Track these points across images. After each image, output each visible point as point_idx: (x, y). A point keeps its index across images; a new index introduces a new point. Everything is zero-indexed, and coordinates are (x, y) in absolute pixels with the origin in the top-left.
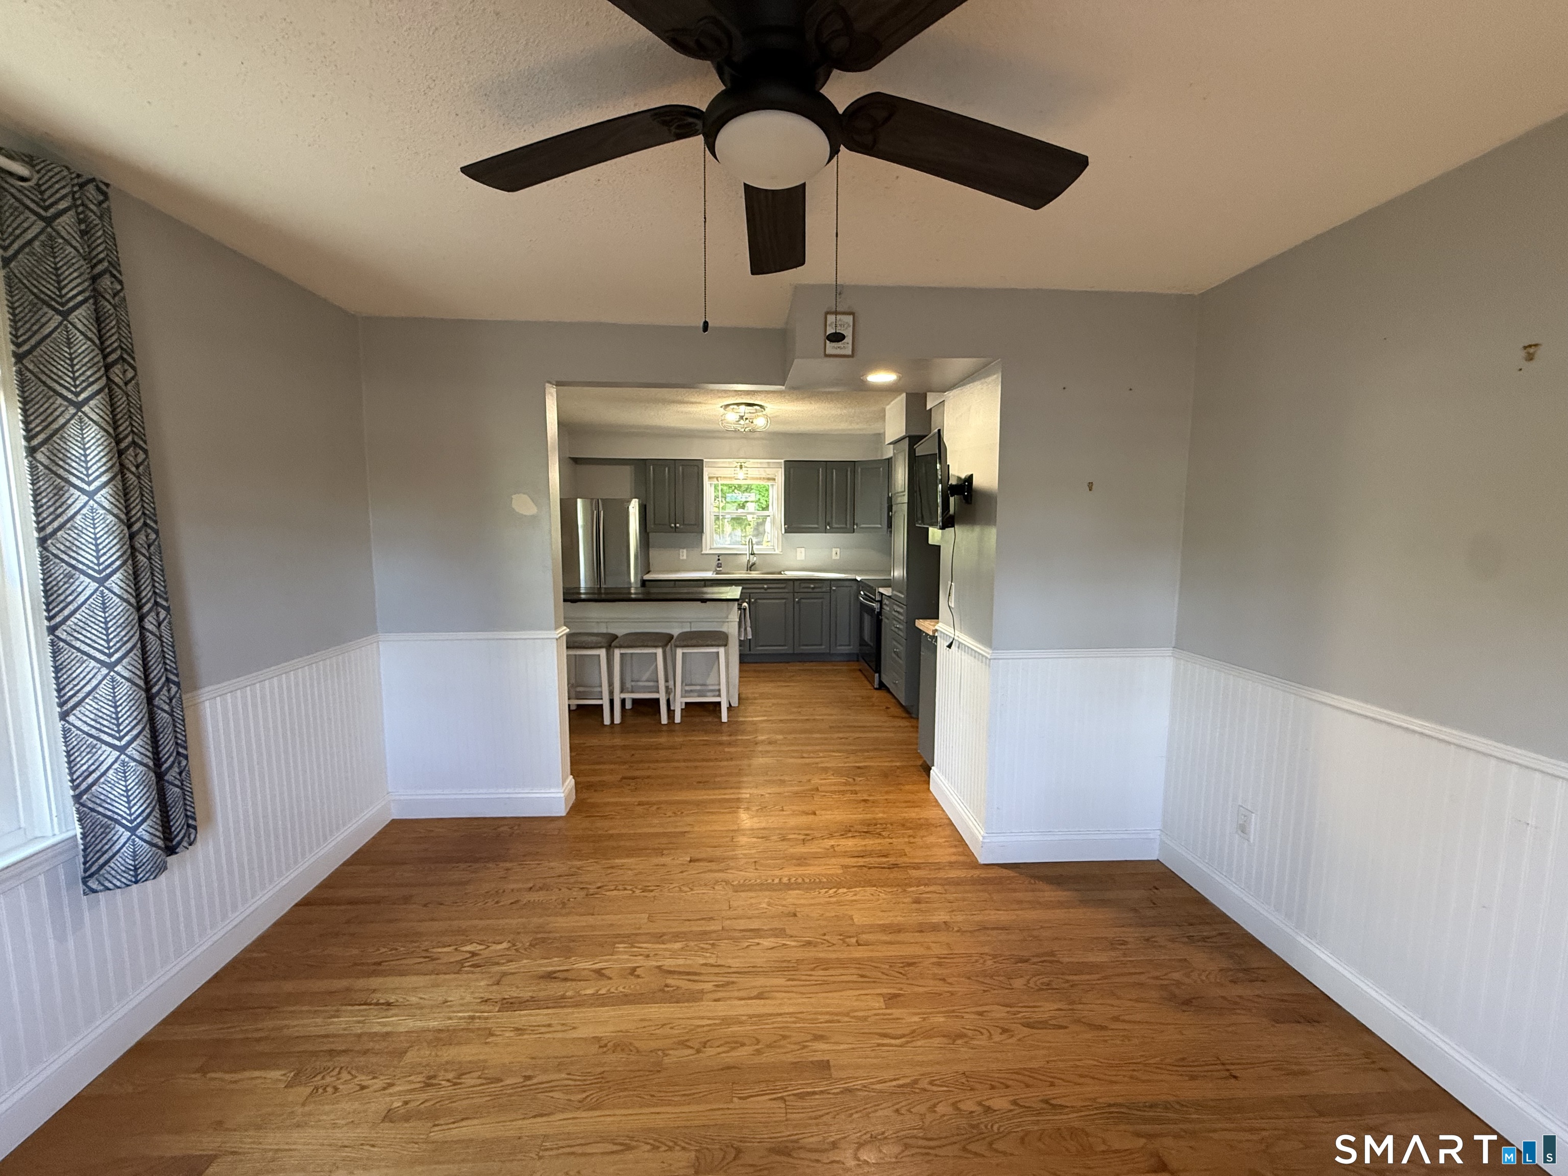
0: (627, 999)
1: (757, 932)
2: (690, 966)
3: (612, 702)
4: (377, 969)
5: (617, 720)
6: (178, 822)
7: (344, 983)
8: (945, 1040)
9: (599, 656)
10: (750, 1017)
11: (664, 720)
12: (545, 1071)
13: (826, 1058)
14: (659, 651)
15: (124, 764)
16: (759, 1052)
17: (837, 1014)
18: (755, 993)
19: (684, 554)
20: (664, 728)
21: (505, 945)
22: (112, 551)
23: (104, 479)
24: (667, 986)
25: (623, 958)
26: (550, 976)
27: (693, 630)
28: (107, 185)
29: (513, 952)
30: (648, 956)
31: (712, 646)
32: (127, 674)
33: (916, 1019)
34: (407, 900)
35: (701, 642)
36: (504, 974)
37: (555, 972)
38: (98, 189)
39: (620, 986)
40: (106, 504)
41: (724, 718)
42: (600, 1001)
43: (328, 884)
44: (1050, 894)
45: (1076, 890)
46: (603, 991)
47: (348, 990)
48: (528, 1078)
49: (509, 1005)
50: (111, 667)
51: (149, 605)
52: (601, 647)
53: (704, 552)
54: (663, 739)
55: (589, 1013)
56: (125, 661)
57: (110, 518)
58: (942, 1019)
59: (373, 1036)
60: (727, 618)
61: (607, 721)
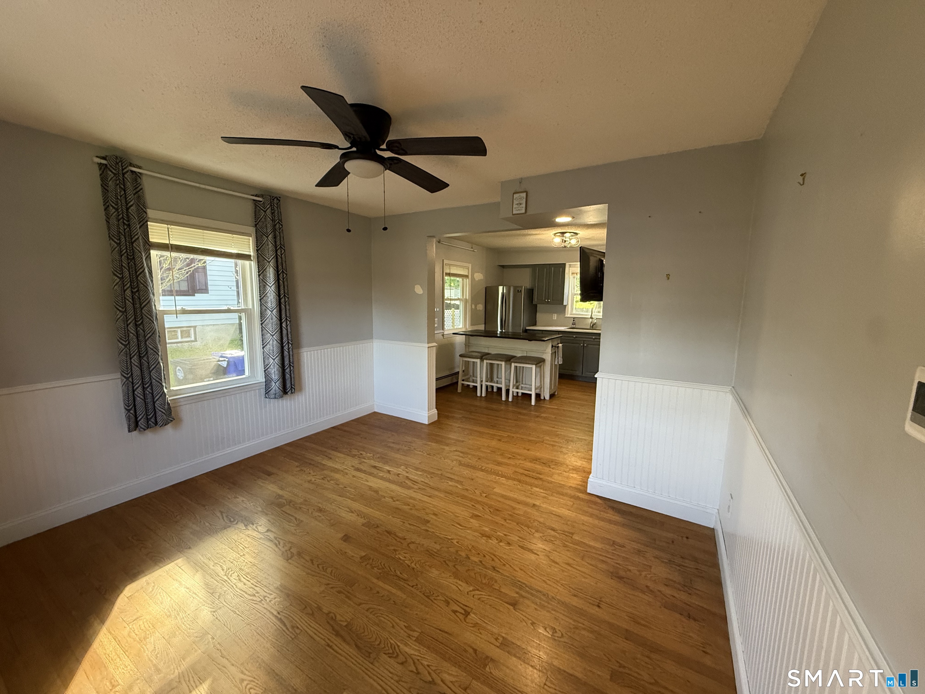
0: (389, 481)
1: (451, 479)
2: (417, 480)
3: (482, 385)
4: (336, 449)
5: (483, 395)
6: (288, 385)
7: (325, 450)
8: (480, 535)
9: (477, 362)
10: (420, 500)
11: (504, 398)
12: (351, 488)
13: (429, 520)
14: (503, 363)
15: (274, 364)
16: (411, 509)
17: (448, 511)
18: (429, 495)
19: (555, 317)
20: (504, 402)
21: (371, 455)
22: (274, 305)
23: (273, 283)
24: (404, 482)
25: (401, 470)
26: (375, 467)
27: (528, 355)
28: (280, 198)
29: (372, 458)
30: (408, 472)
31: (529, 364)
32: (276, 339)
33: (477, 525)
34: (358, 435)
35: (523, 361)
36: (364, 462)
37: (377, 467)
38: (277, 199)
39: (391, 477)
40: (273, 290)
41: (533, 403)
42: (382, 478)
43: (342, 425)
44: (611, 515)
45: (629, 520)
46: (384, 476)
47: (325, 451)
48: (345, 487)
49: (358, 470)
50: (273, 336)
51: (284, 320)
52: (478, 358)
53: (566, 316)
54: (503, 408)
55: (375, 480)
56: (276, 335)
57: (274, 294)
58: (487, 530)
59: (321, 464)
60: (545, 351)
61: (479, 394)
